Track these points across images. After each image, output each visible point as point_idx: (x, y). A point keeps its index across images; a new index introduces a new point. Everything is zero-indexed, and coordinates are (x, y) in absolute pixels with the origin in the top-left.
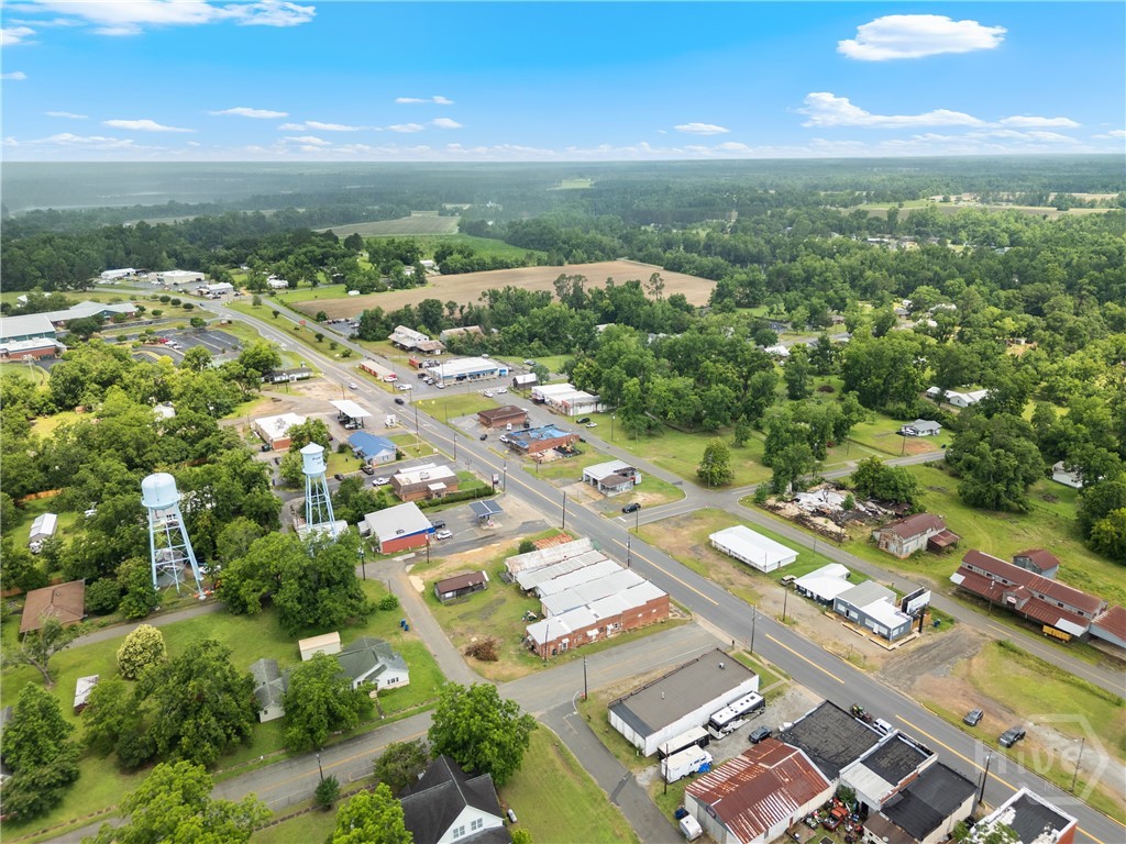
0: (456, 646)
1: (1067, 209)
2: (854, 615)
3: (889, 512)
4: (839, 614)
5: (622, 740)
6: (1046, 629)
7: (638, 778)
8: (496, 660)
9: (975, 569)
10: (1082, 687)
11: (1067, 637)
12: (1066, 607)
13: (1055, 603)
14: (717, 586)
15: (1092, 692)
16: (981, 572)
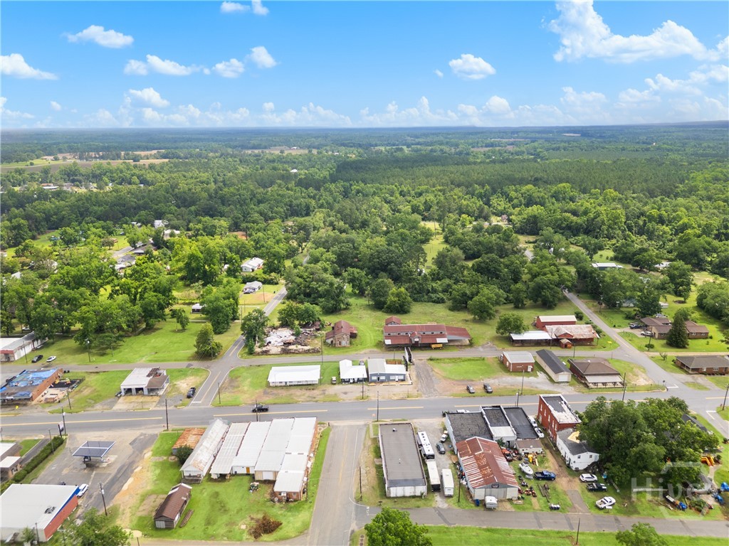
0: (240, 540)
1: (138, 161)
2: (382, 378)
3: (312, 329)
4: (374, 382)
5: (407, 499)
6: (433, 346)
7: (440, 506)
8: (281, 524)
9: (392, 334)
10: (469, 360)
11: (441, 345)
12: (435, 333)
13: (430, 333)
14: (309, 403)
15: (473, 360)
16: (395, 334)
